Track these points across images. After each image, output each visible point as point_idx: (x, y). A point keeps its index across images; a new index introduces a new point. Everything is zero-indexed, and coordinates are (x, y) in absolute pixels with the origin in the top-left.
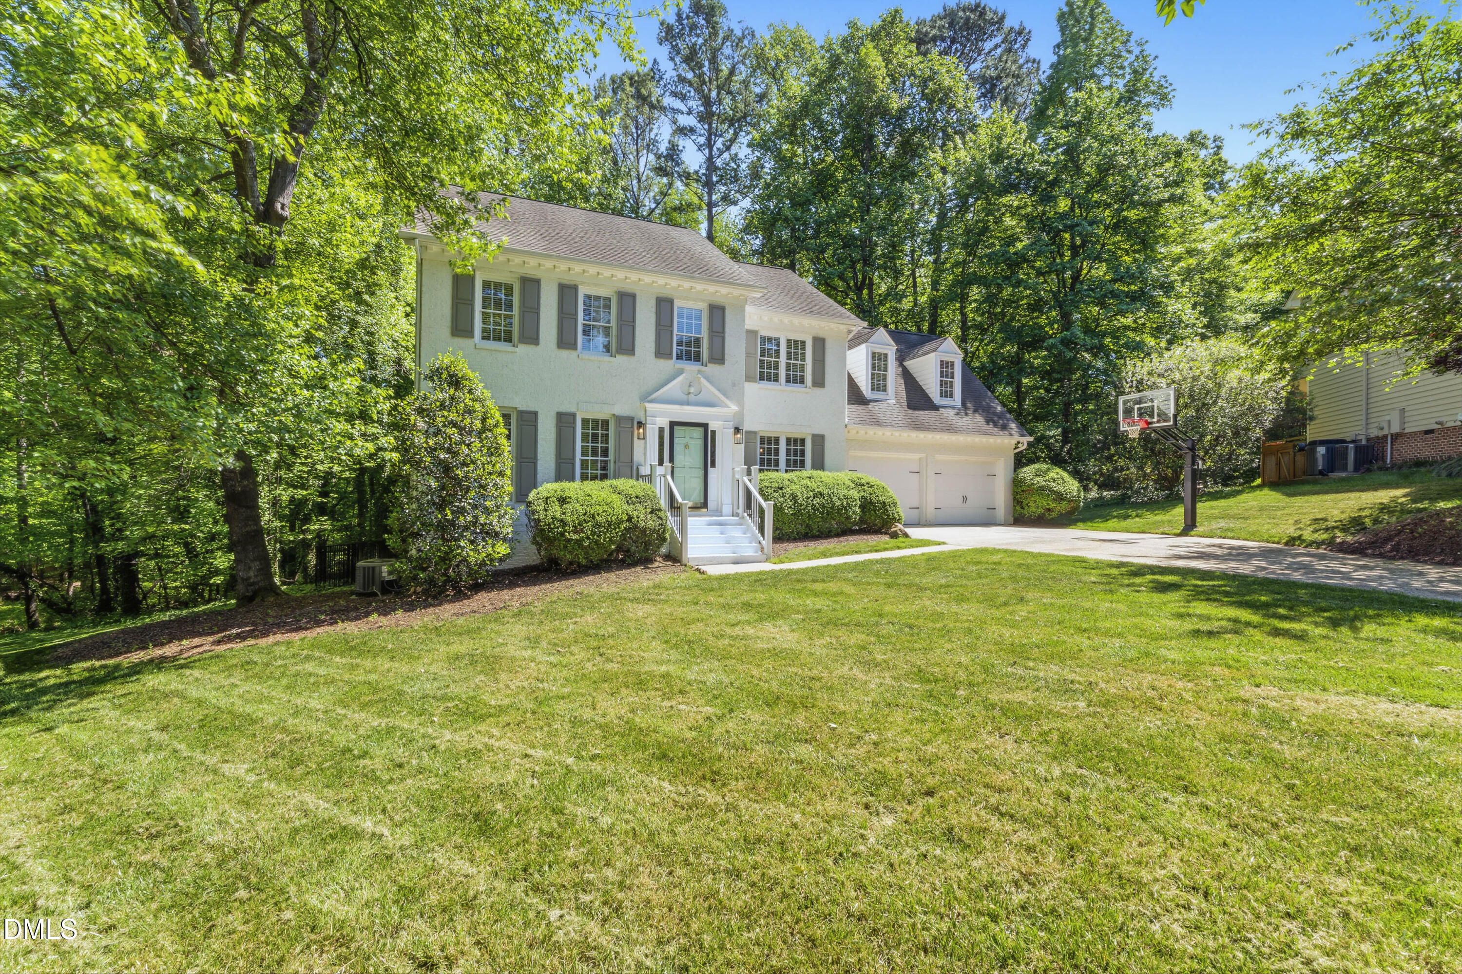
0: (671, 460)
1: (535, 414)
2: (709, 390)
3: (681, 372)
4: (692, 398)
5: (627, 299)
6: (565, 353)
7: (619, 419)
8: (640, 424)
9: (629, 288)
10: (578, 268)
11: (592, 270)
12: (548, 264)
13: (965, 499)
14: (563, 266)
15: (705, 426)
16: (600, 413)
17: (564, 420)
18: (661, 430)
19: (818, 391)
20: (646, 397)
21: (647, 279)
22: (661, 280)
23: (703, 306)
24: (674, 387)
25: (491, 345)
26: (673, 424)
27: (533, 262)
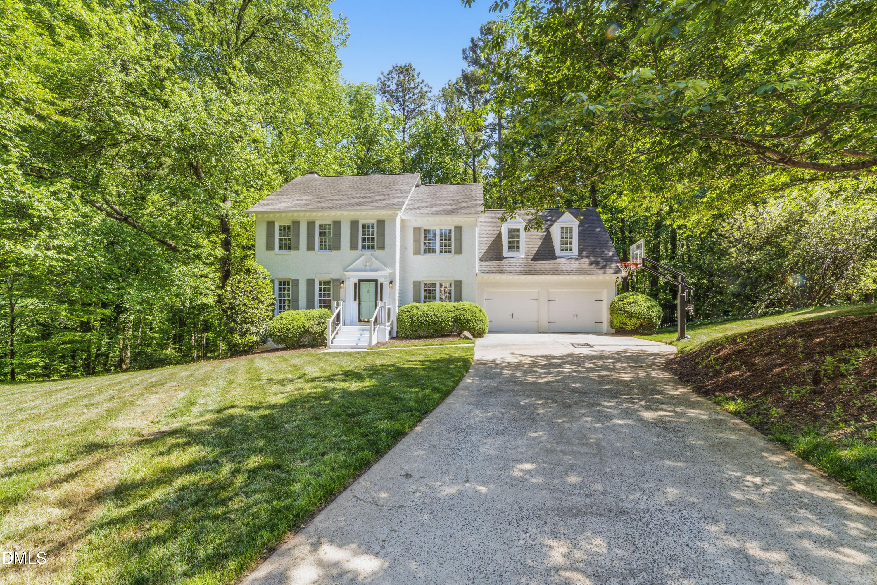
0: (359, 299)
1: (298, 280)
2: (377, 264)
3: (363, 255)
4: (368, 268)
5: (337, 224)
6: (311, 252)
7: (334, 280)
8: (343, 282)
9: (337, 219)
10: (314, 214)
11: (320, 214)
12: (302, 214)
13: (575, 316)
14: (308, 214)
15: (376, 281)
16: (326, 277)
17: (310, 282)
18: (355, 284)
19: (457, 256)
20: (345, 269)
21: (345, 213)
22: (352, 213)
23: (375, 222)
24: (359, 263)
25: (283, 252)
26: (360, 281)
27: (296, 215)
